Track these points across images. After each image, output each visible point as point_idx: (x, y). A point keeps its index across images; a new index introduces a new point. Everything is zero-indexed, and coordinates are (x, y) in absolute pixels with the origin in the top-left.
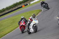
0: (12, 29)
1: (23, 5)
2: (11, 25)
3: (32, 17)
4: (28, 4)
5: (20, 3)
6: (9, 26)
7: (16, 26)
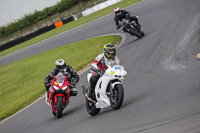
0: (20, 101)
1: (56, 20)
2: (15, 90)
3: (103, 55)
4: (74, 16)
5: (49, 13)
6: (10, 91)
7: (33, 94)
